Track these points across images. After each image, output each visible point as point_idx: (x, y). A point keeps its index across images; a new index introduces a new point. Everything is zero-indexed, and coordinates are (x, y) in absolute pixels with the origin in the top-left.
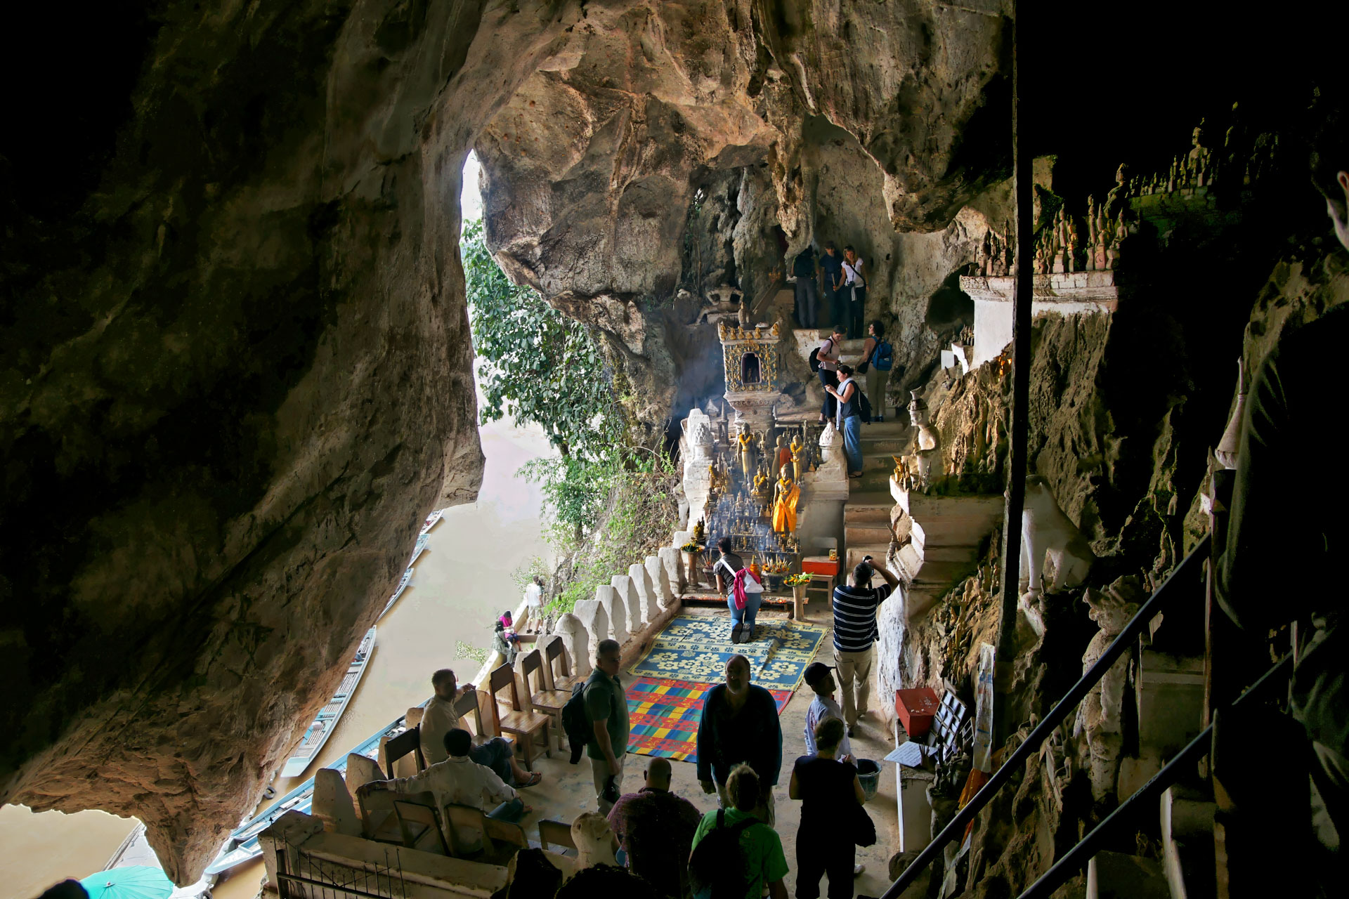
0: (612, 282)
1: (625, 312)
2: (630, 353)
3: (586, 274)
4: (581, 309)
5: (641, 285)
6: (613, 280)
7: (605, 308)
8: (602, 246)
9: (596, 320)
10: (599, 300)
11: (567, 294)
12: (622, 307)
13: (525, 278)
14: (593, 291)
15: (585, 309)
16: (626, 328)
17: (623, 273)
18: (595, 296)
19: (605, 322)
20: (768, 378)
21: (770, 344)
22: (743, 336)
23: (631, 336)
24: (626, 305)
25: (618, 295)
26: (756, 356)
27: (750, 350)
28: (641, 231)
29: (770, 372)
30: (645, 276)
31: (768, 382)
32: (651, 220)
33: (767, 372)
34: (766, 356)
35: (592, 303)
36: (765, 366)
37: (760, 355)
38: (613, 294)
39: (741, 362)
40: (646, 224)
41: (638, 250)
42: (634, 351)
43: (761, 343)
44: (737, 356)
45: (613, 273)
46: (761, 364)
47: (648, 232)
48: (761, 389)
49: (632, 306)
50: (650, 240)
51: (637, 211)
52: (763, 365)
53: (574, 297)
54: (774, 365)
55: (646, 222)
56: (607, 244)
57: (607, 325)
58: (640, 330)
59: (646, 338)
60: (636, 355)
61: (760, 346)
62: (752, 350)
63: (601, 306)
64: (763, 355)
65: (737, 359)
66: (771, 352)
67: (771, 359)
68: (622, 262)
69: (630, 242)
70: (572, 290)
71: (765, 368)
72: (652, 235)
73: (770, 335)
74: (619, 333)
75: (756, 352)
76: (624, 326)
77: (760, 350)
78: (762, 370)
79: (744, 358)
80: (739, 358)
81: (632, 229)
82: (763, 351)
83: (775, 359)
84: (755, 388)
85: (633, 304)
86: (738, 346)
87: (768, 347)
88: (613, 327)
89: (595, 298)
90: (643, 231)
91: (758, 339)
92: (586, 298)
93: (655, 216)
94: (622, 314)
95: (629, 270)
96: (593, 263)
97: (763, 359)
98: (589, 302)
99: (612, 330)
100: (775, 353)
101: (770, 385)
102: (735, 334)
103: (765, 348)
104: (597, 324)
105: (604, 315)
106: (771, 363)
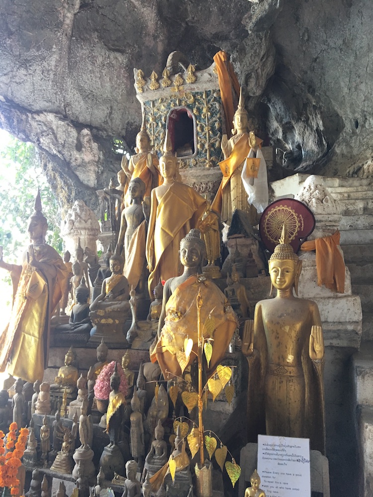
0: (65, 107)
1: (78, 139)
2: (79, 183)
3: (28, 86)
4: (15, 121)
5: (106, 122)
7: (52, 129)
8: (53, 63)
9: (38, 140)
10: (41, 117)
12: (74, 133)
14: (37, 107)
16: (78, 156)
17: (82, 103)
18: (38, 112)
19: (48, 143)
20: (206, 146)
21: (210, 91)
22: (169, 82)
23: (83, 165)
24: (79, 132)
25: (72, 122)
26: (189, 113)
27: (180, 105)
28: (106, 63)
29: (210, 137)
30: (111, 113)
31: (206, 152)
32: (118, 55)
33: (205, 138)
34: (204, 110)
35: (33, 118)
36: (202, 128)
37: (195, 111)
38: (65, 118)
39: (165, 125)
40: (112, 57)
41: (101, 84)
42: (86, 182)
43: (196, 90)
44: (161, 116)
45: (68, 97)
46: (197, 125)
47: (113, 67)
48: (195, 166)
49: (87, 135)
50: (117, 77)
51: (100, 38)
52: (199, 125)
53: (6, 105)
54: (217, 125)
55: (112, 55)
56: (58, 61)
57: (52, 146)
58: (95, 162)
59: (102, 172)
60: (87, 187)
61: (194, 96)
62: (183, 104)
63: (45, 125)
64: (199, 110)
65: (161, 120)
66: (211, 103)
67: (212, 116)
68: (81, 90)
69: (92, 72)
70: (5, 97)
71: (202, 130)
72: (119, 72)
73: (210, 75)
74: (68, 160)
75: (188, 106)
76: (76, 154)
77: (195, 102)
78: (198, 133)
79: (170, 118)
80: (163, 119)
81: (93, 57)
82: (199, 103)
83: (218, 116)
84: (185, 164)
85: (89, 133)
86: (162, 100)
87: (207, 95)
88: (59, 152)
89: (39, 115)
90: (108, 63)
91: (192, 83)
92: (24, 109)
93: (122, 52)
94: (75, 141)
95: (90, 101)
96: (40, 78)
97: (200, 116)
98: (27, 116)
99: (58, 154)
100: (217, 105)
101: (210, 158)
102: (157, 80)
103: (202, 97)
104: (39, 144)
105: (48, 135)
106: (211, 121)
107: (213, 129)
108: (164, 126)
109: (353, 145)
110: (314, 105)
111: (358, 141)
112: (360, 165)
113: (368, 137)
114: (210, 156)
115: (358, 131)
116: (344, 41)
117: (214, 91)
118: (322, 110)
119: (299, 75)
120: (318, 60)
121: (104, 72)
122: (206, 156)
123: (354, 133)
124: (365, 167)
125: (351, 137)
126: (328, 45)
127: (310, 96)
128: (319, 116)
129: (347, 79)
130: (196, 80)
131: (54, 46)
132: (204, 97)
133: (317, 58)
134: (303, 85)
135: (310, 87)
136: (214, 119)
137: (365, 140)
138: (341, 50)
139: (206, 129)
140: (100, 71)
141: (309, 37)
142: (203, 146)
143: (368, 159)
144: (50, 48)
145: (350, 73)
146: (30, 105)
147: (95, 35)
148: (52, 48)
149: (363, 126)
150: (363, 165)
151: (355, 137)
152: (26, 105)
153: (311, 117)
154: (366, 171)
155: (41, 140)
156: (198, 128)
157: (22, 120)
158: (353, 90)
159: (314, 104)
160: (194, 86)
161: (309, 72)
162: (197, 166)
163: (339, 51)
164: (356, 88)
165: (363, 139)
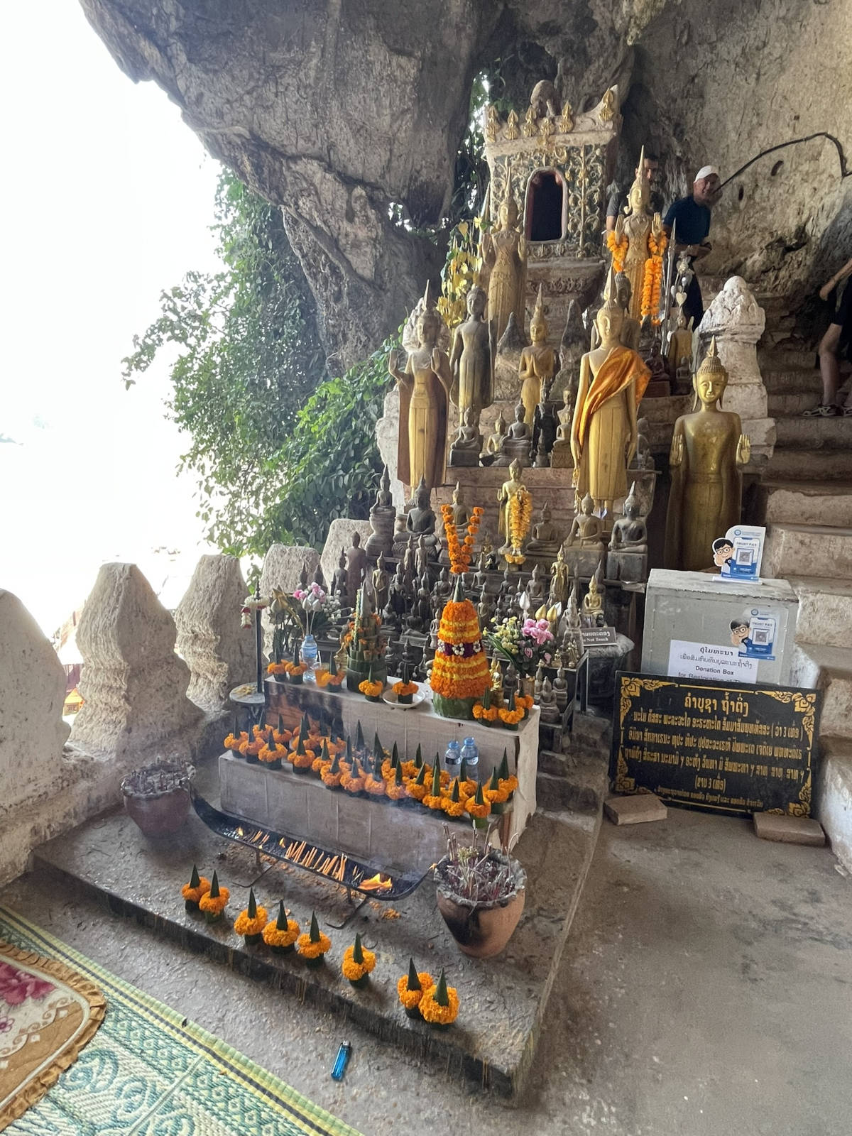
0: (329, 149)
1: (348, 202)
2: (351, 270)
3: (279, 112)
4: (266, 171)
5: (383, 176)
6: (331, 147)
7: (312, 184)
8: (312, 73)
9: (296, 203)
10: (299, 167)
11: (240, 136)
12: (342, 191)
13: (145, 62)
14: (291, 150)
15: (272, 172)
16: (349, 229)
17: (352, 142)
18: (295, 158)
19: (310, 209)
20: (580, 227)
21: (591, 146)
22: (535, 129)
23: (356, 245)
24: (350, 192)
25: (339, 174)
26: (559, 177)
27: (547, 163)
28: (385, 74)
29: (586, 215)
30: (390, 161)
31: (578, 236)
32: (403, 61)
33: (579, 215)
34: (581, 175)
35: (289, 168)
36: (576, 200)
37: (567, 174)
38: (329, 168)
39: (524, 193)
40: (394, 64)
41: (378, 111)
42: (360, 271)
43: (572, 144)
44: (518, 180)
45: (333, 133)
46: (569, 195)
47: (396, 81)
48: (562, 255)
49: (361, 196)
50: (400, 100)
51: (378, 28)
52: (572, 197)
53: (253, 145)
54: (596, 197)
55: (395, 60)
56: (319, 70)
57: (315, 214)
58: (372, 239)
59: (381, 256)
60: (362, 278)
61: (568, 152)
62: (552, 163)
63: (305, 178)
64: (573, 174)
65: (518, 185)
66: (591, 164)
67: (591, 183)
68: (349, 121)
69: (365, 90)
70: (251, 132)
71: (576, 204)
72: (404, 91)
73: (594, 121)
74: (335, 235)
75: (559, 167)
76: (346, 226)
77: (568, 162)
78: (569, 209)
79: (532, 183)
80: (522, 184)
81: (369, 63)
82: (574, 163)
83: (599, 183)
84: (549, 251)
85: (364, 193)
86: (522, 155)
87: (586, 153)
88: (325, 222)
89: (296, 163)
90: (388, 75)
91: (567, 133)
92: (277, 153)
93: (410, 55)
94: (345, 206)
95: (361, 140)
96: (294, 100)
97: (574, 183)
98: (281, 163)
99: (323, 226)
100: (599, 168)
101: (584, 243)
102: (517, 125)
103: (579, 154)
104: (297, 209)
105: (309, 195)
106: (589, 191)
107: (590, 202)
108: (522, 195)
109: (731, 227)
110: (678, 158)
111: (740, 221)
112: (742, 259)
113: (757, 215)
114: (584, 241)
115: (742, 204)
116: (743, 49)
117: (597, 147)
118: (690, 167)
119: (664, 105)
120: (696, 81)
121: (382, 90)
122: (578, 241)
123: (736, 208)
124: (749, 262)
125: (730, 215)
126: (717, 55)
127: (674, 141)
128: (683, 176)
129: (739, 118)
130: (573, 128)
131: (313, 43)
132: (582, 154)
133: (696, 76)
134: (667, 122)
135: (677, 125)
136: (593, 188)
137: (752, 220)
138: (737, 65)
139: (581, 203)
140: (377, 89)
141: (690, 37)
142: (575, 226)
143: (754, 250)
144: (304, 46)
145: (745, 108)
146: (283, 146)
147: (371, 22)
148: (309, 45)
149: (751, 197)
150: (746, 259)
151: (736, 215)
152: (277, 145)
153: (669, 176)
154: (749, 269)
155: (301, 203)
156: (571, 200)
157: (275, 170)
158: (745, 135)
159: (678, 154)
160: (569, 137)
161: (679, 101)
162: (566, 254)
163: (733, 67)
164: (749, 134)
165: (749, 219)
